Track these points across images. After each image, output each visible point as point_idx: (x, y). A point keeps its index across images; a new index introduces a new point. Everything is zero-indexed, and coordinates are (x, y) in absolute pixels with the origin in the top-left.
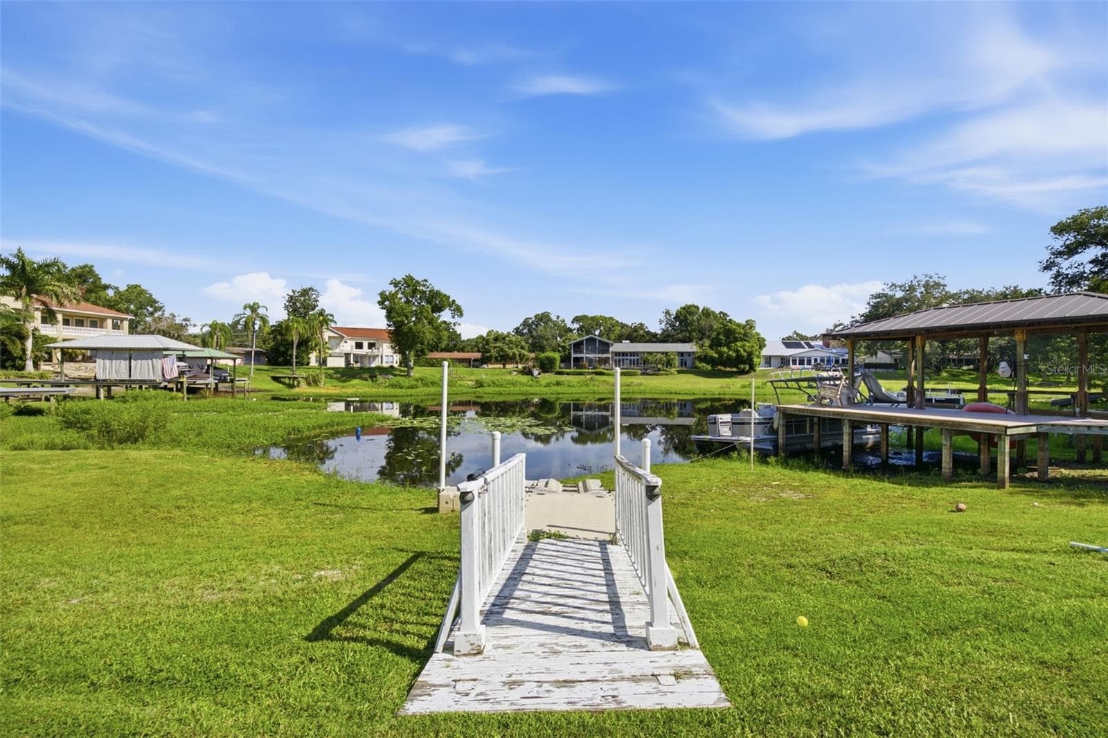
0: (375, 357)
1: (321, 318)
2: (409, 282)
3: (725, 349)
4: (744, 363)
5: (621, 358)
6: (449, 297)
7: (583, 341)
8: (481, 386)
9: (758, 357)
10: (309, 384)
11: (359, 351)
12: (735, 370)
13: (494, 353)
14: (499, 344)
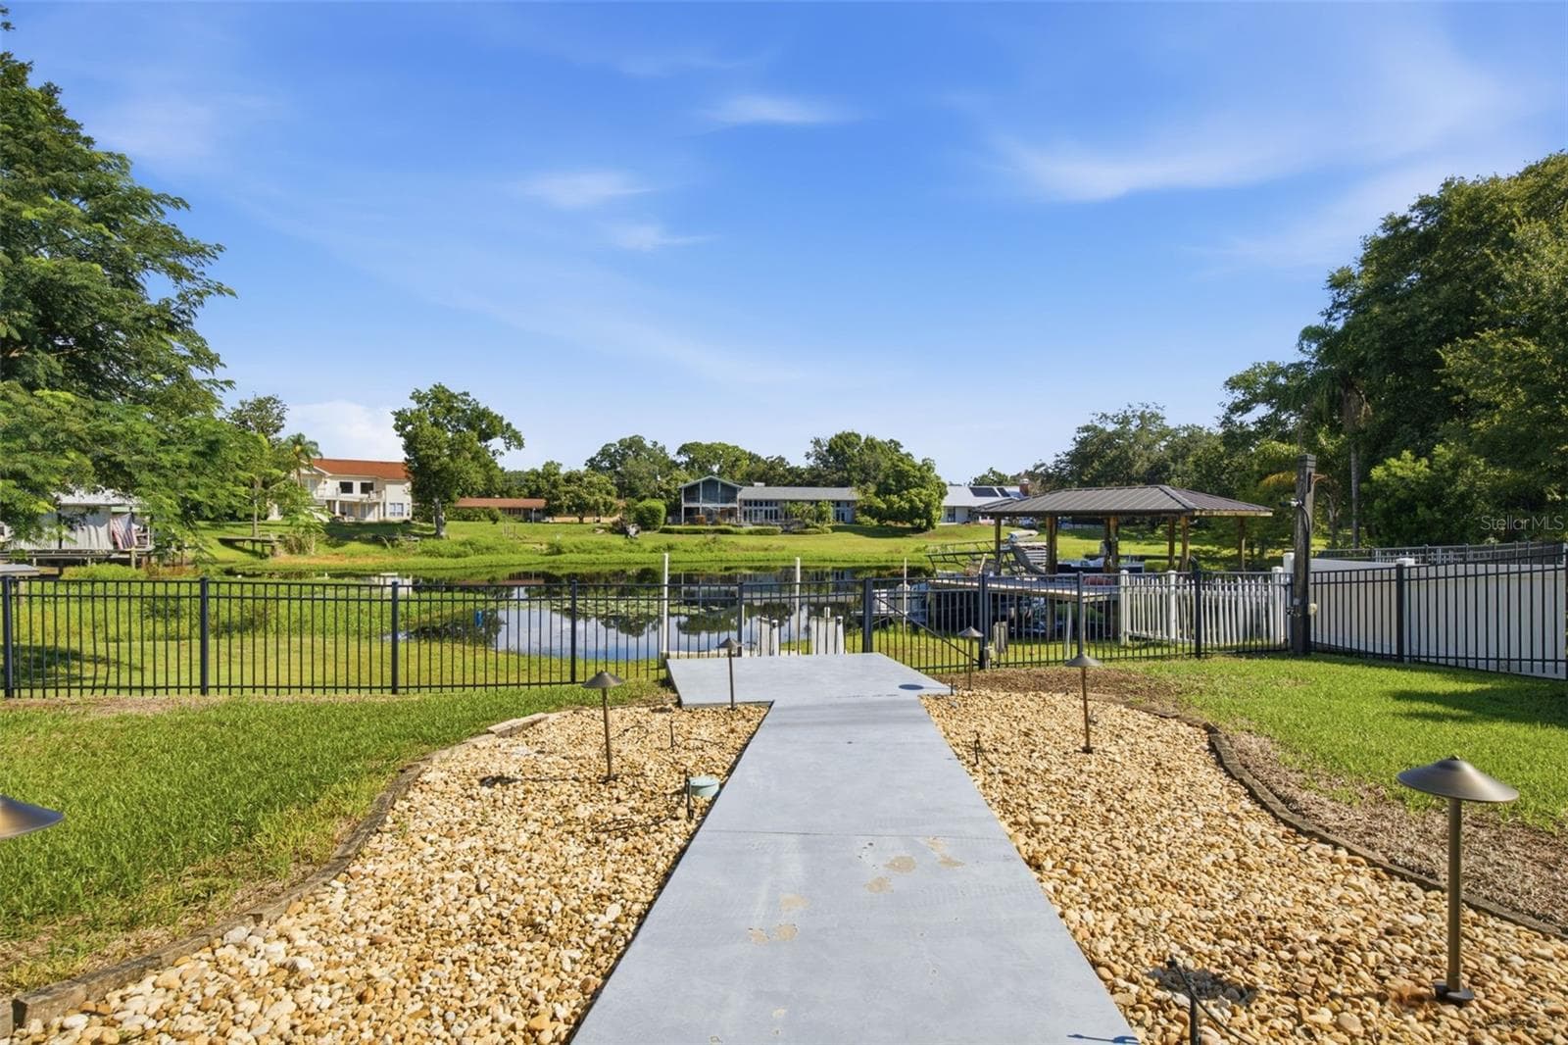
0: (372, 506)
1: (298, 448)
2: (441, 396)
3: (894, 498)
4: (920, 517)
5: (753, 508)
6: (502, 419)
7: (698, 485)
8: (559, 552)
9: (938, 509)
10: (291, 551)
11: (346, 497)
12: (908, 525)
13: (565, 500)
14: (573, 487)
